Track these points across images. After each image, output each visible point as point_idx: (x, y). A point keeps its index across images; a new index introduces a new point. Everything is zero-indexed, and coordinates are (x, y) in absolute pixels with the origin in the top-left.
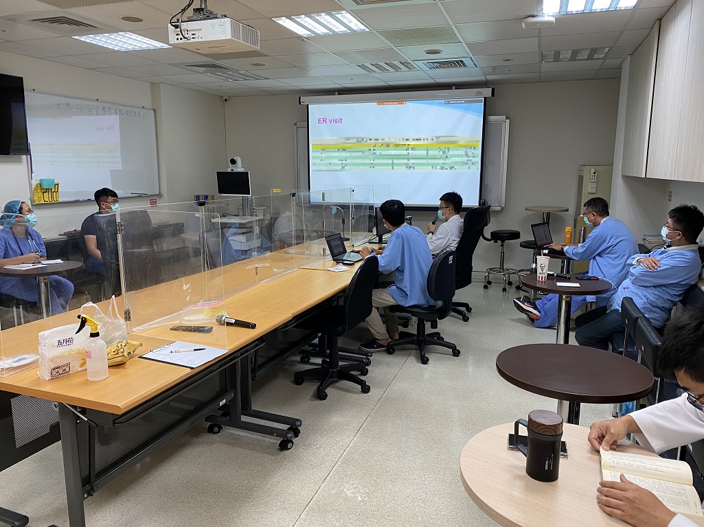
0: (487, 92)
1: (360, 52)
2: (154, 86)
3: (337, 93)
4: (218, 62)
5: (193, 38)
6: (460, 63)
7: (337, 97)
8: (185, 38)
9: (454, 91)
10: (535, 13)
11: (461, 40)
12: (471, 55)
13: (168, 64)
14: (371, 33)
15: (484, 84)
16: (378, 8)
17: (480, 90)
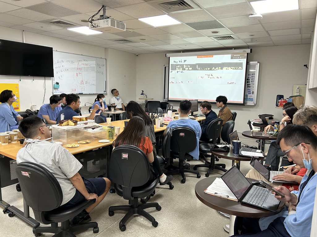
0: (248, 51)
1: (182, 33)
2: (106, 49)
3: (182, 52)
4: (126, 39)
5: (97, 27)
6: (230, 37)
8: (94, 27)
11: (225, 26)
12: (234, 33)
14: (182, 24)
15: (247, 47)
16: (180, 13)
17: (245, 50)
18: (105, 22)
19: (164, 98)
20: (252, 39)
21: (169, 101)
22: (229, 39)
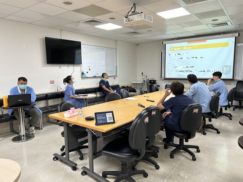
0: (237, 35)
2: (116, 41)
3: (176, 39)
4: (137, 31)
5: (132, 21)
6: (226, 24)
7: (176, 41)
8: (129, 21)
9: (222, 35)
11: (227, 14)
12: (230, 20)
13: (121, 33)
14: (191, 15)
15: (235, 32)
16: (195, 5)
17: (233, 34)
18: (139, 16)
19: (161, 77)
21: (165, 79)
22: (224, 25)
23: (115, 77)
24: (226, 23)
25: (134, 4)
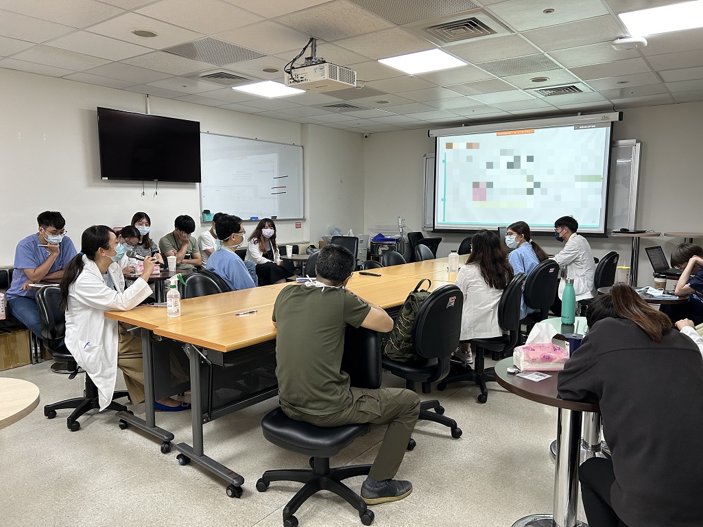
0: (614, 116)
1: (467, 85)
2: (303, 125)
3: (463, 125)
4: (348, 102)
5: (301, 81)
6: (572, 89)
7: (464, 128)
8: (296, 81)
9: (579, 118)
10: (623, 35)
11: (561, 66)
12: (581, 80)
13: (309, 106)
14: (468, 66)
15: (612, 109)
17: (606, 115)
18: (318, 70)
20: (622, 90)
21: (435, 231)
22: (570, 92)
23: (298, 222)
24: (574, 87)
25: (312, 39)
